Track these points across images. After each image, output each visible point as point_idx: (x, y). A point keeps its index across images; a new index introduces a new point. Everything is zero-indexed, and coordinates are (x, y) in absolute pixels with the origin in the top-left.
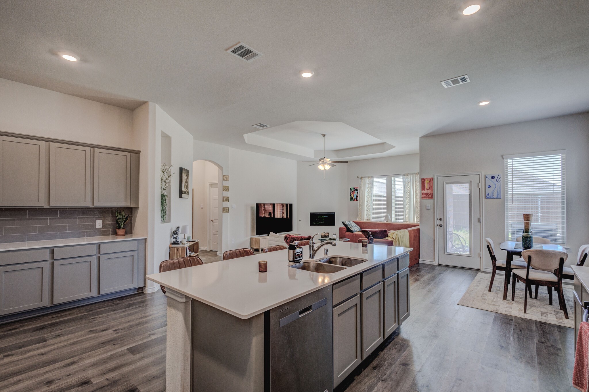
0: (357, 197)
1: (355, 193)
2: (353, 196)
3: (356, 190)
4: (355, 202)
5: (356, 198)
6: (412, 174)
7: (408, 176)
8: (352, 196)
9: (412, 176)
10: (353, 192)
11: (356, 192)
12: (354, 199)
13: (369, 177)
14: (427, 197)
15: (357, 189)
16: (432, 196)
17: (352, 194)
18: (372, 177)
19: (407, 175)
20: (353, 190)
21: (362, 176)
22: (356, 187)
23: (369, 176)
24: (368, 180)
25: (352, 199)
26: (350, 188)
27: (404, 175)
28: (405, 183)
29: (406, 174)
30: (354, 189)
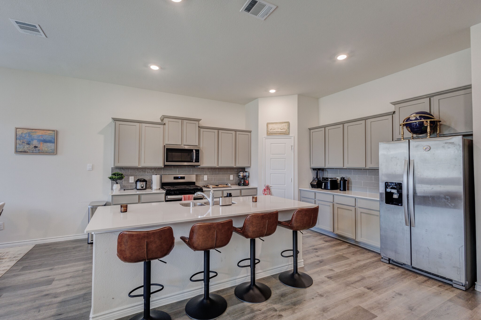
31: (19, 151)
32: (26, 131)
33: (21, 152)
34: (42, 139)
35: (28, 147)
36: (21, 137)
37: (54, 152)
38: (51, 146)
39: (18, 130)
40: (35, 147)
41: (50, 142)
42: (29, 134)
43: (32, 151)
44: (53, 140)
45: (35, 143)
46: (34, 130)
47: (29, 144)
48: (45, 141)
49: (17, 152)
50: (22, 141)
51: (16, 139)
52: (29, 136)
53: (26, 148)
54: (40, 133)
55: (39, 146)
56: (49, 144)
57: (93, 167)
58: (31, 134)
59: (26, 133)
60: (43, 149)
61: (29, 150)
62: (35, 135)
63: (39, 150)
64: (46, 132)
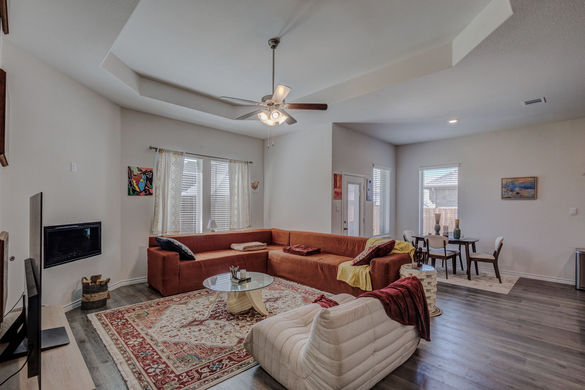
0: (147, 188)
1: (142, 180)
2: (137, 185)
3: (144, 173)
4: (143, 198)
5: (145, 190)
6: (241, 162)
7: (235, 164)
8: (135, 184)
9: (240, 164)
10: (136, 176)
11: (144, 177)
12: (137, 189)
13: (175, 153)
14: (338, 196)
15: (146, 171)
16: (341, 196)
17: (134, 181)
18: (182, 154)
19: (235, 161)
20: (136, 172)
21: (161, 148)
22: (145, 166)
23: (177, 152)
24: (173, 158)
25: (132, 192)
26: (129, 167)
27: (231, 161)
28: (231, 173)
29: (233, 160)
30: (140, 170)
31: (505, 197)
32: (509, 181)
33: (506, 198)
34: (523, 185)
35: (511, 193)
36: (506, 186)
37: (534, 197)
38: (531, 192)
39: (503, 180)
40: (517, 193)
41: (530, 188)
42: (512, 182)
43: (514, 197)
44: (533, 186)
45: (517, 189)
46: (516, 179)
47: (512, 191)
48: (526, 188)
49: (503, 198)
50: (506, 189)
51: (502, 188)
52: (512, 185)
53: (509, 194)
54: (521, 181)
55: (521, 192)
56: (529, 190)
57: (577, 212)
58: (514, 183)
59: (510, 182)
60: (524, 194)
61: (513, 196)
62: (517, 183)
63: (520, 195)
64: (526, 179)
